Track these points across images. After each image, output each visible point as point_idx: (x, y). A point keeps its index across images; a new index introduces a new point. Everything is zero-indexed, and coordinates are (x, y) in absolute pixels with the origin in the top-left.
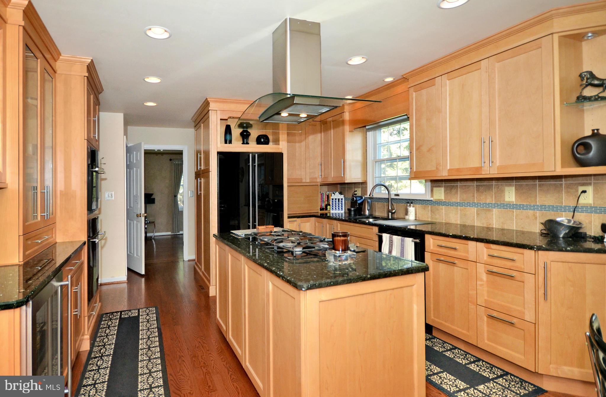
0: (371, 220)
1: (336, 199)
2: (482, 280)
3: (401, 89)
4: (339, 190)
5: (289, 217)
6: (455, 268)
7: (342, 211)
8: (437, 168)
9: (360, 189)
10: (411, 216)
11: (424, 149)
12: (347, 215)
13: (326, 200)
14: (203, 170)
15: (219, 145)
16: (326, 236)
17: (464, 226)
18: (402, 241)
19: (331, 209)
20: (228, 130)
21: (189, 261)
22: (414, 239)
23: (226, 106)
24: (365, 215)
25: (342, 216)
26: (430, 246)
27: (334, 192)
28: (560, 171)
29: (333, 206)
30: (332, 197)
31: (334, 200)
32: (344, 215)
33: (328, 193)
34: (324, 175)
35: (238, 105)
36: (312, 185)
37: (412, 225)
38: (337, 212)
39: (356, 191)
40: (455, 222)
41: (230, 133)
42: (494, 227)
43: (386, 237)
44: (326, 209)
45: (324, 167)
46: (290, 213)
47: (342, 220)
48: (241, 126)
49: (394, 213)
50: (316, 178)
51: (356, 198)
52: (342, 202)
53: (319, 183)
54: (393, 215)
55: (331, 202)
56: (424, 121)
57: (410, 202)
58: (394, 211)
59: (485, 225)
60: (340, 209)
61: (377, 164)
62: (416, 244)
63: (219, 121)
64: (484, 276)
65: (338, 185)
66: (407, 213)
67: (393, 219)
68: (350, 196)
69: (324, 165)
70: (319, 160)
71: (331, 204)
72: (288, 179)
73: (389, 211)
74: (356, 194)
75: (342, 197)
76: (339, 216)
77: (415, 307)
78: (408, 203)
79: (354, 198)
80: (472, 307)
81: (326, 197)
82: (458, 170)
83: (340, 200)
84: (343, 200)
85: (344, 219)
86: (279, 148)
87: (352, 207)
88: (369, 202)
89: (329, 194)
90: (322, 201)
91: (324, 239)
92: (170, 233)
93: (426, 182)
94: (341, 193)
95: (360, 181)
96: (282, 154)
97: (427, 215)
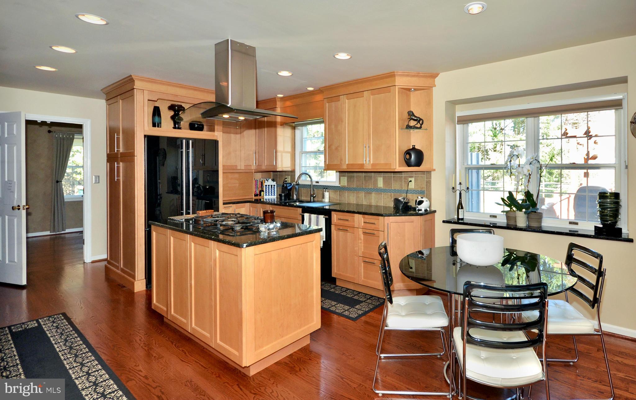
0: (298, 204)
1: (269, 186)
2: (361, 239)
3: (319, 97)
4: (272, 178)
5: (224, 204)
6: (348, 233)
7: (275, 197)
8: (341, 163)
9: (290, 177)
10: (327, 200)
11: (333, 147)
12: (279, 200)
13: (260, 186)
14: (121, 153)
15: (146, 128)
16: (260, 215)
17: (357, 205)
18: (318, 218)
19: (265, 195)
20: (156, 112)
21: (93, 262)
22: (325, 216)
23: (155, 87)
24: (293, 199)
25: (274, 201)
26: (334, 220)
27: (268, 179)
28: (398, 169)
29: (266, 192)
30: (265, 184)
31: (267, 186)
32: (276, 200)
33: (262, 179)
34: (258, 163)
35: (169, 88)
36: (248, 173)
37: (328, 205)
38: (270, 197)
39: (287, 178)
40: (353, 203)
41: (159, 115)
42: (373, 204)
43: (306, 215)
44: (260, 195)
45: (258, 155)
46: (224, 199)
47: (274, 204)
48: (171, 108)
49: (315, 197)
50: (251, 165)
51: (286, 185)
52: (274, 188)
53: (254, 170)
54: (314, 198)
55: (264, 188)
56: (333, 126)
57: (326, 188)
58: (315, 195)
59: (368, 204)
60: (273, 195)
61: (303, 155)
62: (326, 219)
63: (146, 101)
64: (362, 236)
65: (271, 173)
66: (323, 197)
67: (314, 202)
68: (282, 184)
69: (259, 153)
70: (254, 148)
71: (265, 190)
72: (223, 166)
73: (311, 196)
74: (287, 181)
75: (275, 183)
76: (272, 201)
77: (315, 255)
78: (324, 188)
79: (284, 185)
80: (356, 258)
81: (260, 184)
82: (352, 165)
83: (273, 186)
84: (276, 186)
85: (276, 203)
86: (214, 136)
87: (282, 192)
88: (296, 188)
89: (263, 181)
90: (256, 187)
91: (258, 217)
92: (48, 233)
93: (336, 172)
94: (273, 180)
95: (289, 169)
96: (218, 141)
97: (336, 198)
